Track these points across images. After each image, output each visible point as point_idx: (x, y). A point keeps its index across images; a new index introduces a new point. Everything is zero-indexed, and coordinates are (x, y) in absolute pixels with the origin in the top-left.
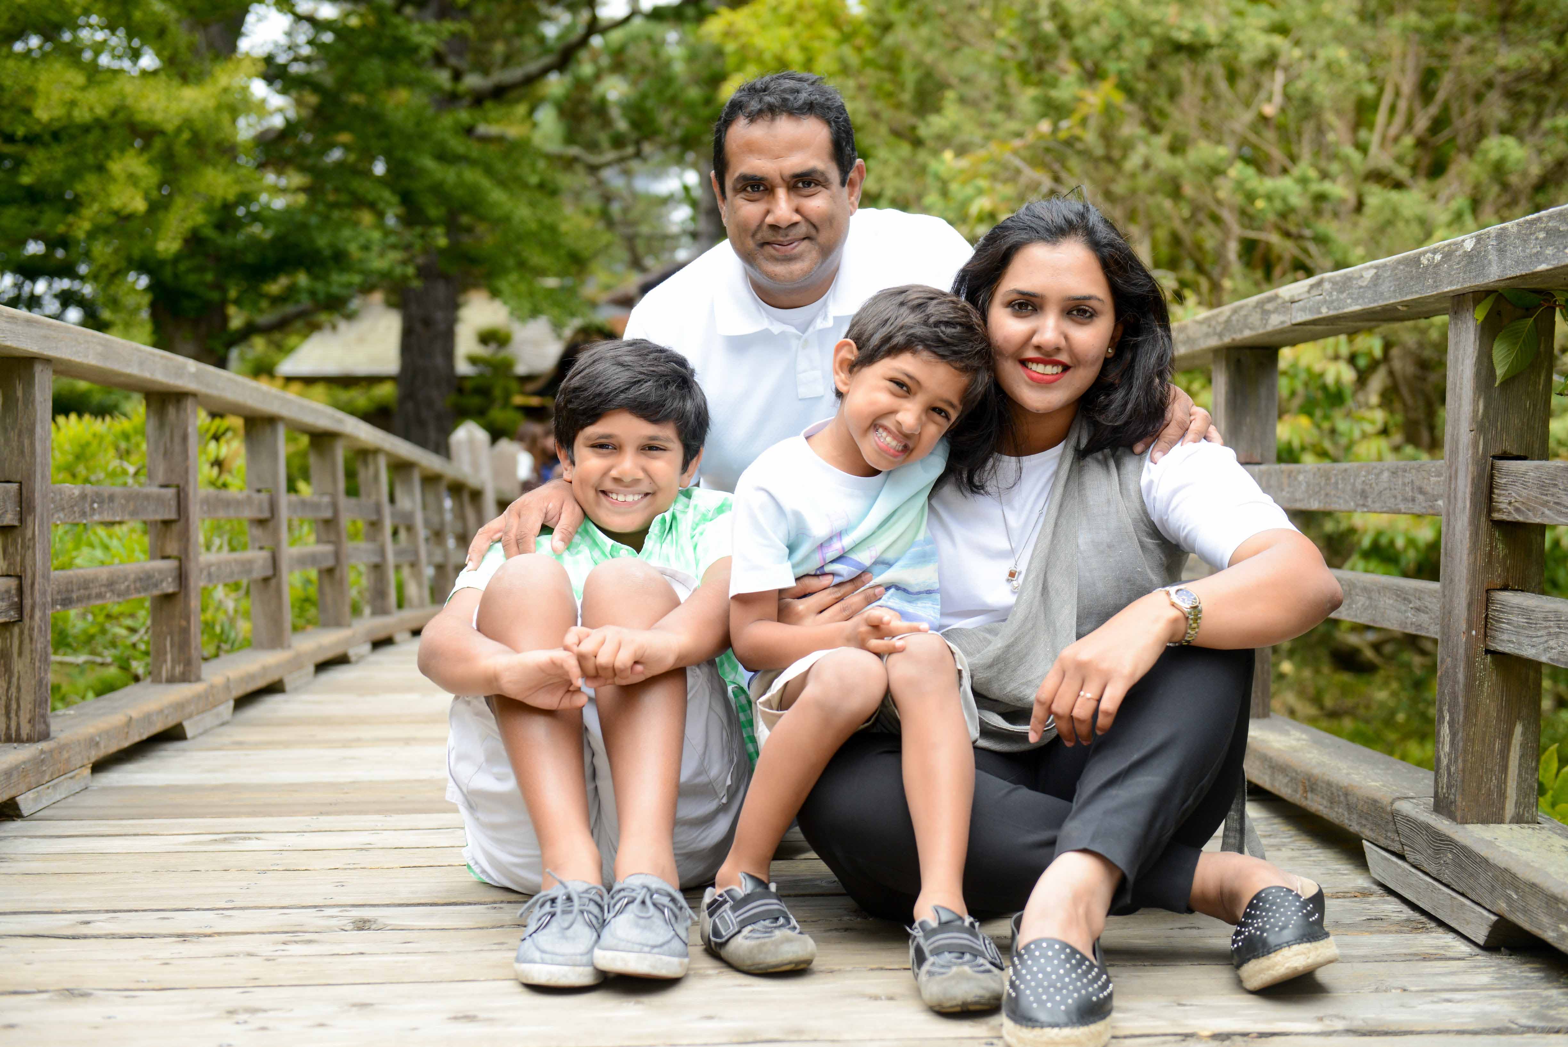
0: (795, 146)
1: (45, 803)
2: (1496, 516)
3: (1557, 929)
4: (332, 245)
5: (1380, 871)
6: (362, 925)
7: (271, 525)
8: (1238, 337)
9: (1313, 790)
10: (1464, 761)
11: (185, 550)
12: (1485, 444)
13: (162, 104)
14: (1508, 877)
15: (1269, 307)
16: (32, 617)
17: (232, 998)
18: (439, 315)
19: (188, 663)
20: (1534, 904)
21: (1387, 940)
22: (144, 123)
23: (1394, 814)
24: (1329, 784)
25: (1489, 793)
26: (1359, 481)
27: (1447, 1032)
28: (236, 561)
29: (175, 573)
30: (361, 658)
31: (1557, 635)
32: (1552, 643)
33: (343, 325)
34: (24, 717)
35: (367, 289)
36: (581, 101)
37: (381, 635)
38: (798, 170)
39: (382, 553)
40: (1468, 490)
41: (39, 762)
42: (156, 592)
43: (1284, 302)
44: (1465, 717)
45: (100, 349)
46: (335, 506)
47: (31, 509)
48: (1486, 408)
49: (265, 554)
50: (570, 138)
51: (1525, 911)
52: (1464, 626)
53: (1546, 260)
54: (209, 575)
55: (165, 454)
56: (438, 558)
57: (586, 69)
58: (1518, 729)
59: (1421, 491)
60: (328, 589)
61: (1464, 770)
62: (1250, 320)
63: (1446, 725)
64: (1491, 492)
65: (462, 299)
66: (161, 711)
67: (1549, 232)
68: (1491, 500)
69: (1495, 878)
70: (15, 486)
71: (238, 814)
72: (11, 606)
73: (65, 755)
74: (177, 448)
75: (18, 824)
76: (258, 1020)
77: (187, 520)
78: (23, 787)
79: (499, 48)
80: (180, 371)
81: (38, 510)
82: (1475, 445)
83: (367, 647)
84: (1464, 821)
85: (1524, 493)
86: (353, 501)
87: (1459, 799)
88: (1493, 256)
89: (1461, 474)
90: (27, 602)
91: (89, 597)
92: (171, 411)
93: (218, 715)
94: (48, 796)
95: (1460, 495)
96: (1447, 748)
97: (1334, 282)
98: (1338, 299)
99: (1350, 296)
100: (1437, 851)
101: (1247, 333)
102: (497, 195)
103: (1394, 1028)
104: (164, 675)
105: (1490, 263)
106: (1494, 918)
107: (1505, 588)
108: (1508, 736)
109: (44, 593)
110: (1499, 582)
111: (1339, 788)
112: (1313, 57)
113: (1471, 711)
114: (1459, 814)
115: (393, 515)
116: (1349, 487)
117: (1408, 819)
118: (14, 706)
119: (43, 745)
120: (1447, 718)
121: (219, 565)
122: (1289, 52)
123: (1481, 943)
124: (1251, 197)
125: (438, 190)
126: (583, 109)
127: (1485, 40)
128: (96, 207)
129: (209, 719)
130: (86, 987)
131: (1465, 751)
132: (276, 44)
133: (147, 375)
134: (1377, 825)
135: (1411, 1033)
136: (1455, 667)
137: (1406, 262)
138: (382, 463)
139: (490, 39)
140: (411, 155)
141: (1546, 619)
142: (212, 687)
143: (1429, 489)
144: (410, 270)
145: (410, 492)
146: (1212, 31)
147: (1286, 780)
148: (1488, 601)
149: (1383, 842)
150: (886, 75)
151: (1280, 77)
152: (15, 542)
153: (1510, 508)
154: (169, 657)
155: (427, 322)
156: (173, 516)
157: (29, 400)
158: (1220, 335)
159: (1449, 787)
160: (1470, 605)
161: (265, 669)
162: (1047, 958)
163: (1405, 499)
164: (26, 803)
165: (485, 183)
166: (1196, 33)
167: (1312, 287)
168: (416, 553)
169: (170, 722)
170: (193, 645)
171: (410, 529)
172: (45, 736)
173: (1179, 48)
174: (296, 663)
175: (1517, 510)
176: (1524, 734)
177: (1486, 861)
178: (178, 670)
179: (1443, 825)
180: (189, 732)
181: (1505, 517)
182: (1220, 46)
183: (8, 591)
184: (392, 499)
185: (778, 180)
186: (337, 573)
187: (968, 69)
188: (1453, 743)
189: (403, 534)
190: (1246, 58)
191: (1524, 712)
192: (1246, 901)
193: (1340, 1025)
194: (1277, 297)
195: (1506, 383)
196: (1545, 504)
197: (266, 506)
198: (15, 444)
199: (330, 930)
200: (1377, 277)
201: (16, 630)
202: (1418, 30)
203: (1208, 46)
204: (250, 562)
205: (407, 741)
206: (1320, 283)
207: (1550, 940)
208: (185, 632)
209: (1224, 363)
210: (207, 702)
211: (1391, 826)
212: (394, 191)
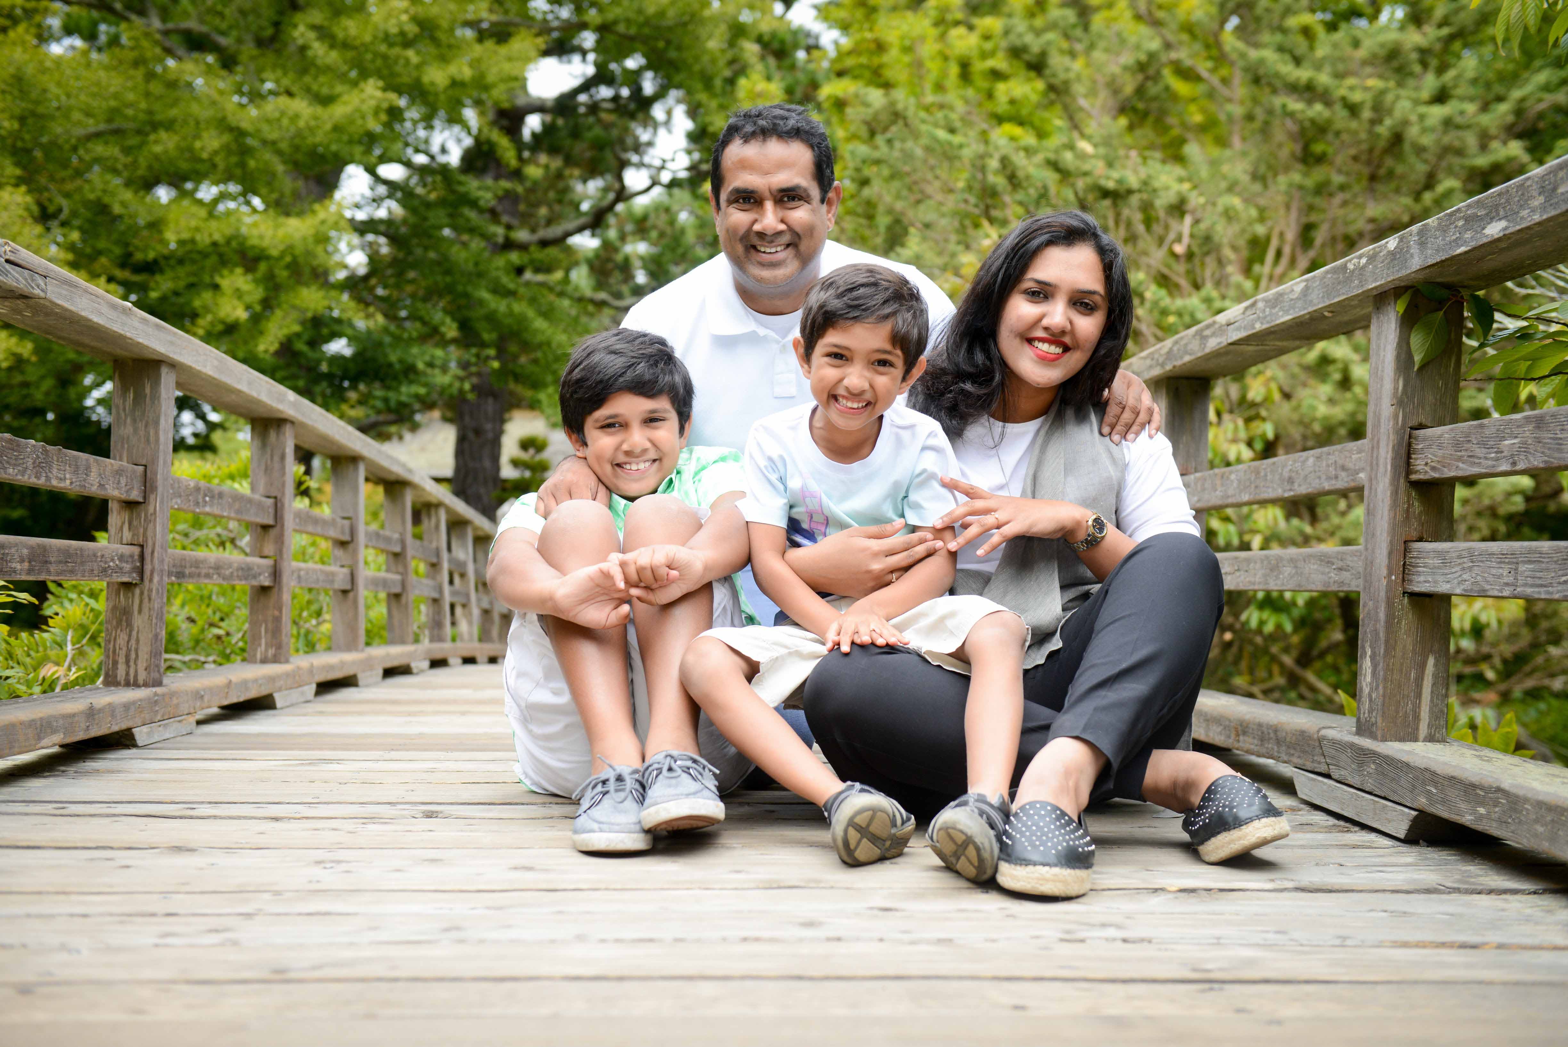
0: (781, 165)
1: (156, 739)
2: (1414, 477)
3: (1474, 812)
4: (401, 361)
5: (1306, 791)
6: (429, 815)
7: (351, 546)
8: (1178, 363)
9: (1244, 733)
10: (1385, 688)
11: (280, 552)
12: (1404, 417)
13: (269, 233)
14: (1427, 775)
15: (1207, 332)
16: (151, 580)
17: (320, 855)
18: (488, 426)
19: (279, 647)
20: (1452, 793)
21: (1320, 836)
22: (253, 247)
23: (1320, 740)
24: (1260, 725)
25: (1406, 715)
26: (1287, 470)
27: (1384, 891)
28: (322, 571)
29: (270, 570)
30: (422, 671)
31: (1470, 569)
32: (1465, 576)
33: (408, 436)
34: (142, 665)
35: (428, 406)
36: (609, 260)
37: (438, 656)
38: (785, 185)
39: (440, 590)
40: (1390, 455)
41: (153, 702)
42: (255, 583)
43: (1221, 326)
44: (1386, 651)
45: (216, 363)
46: (403, 542)
47: (154, 489)
48: (1405, 386)
49: (346, 571)
50: (600, 285)
51: (1444, 802)
52: (1385, 572)
53: (1465, 243)
54: (299, 577)
55: (266, 470)
56: (485, 605)
57: (612, 234)
58: (1431, 661)
59: (1343, 468)
60: (395, 612)
61: (1384, 696)
62: (1190, 347)
63: (1368, 659)
64: (1409, 457)
65: (507, 416)
66: (255, 681)
67: (1467, 219)
68: (1408, 464)
69: (1416, 778)
70: (141, 468)
71: (320, 749)
72: (134, 569)
73: (175, 701)
74: (276, 465)
75: (133, 751)
76: (344, 867)
77: (283, 526)
78: (139, 721)
79: (543, 211)
80: (281, 399)
81: (160, 489)
82: (1396, 417)
83: (426, 664)
84: (1384, 739)
85: (1440, 453)
86: (418, 542)
87: (1379, 720)
88: (1415, 250)
89: (1383, 444)
90: (148, 568)
91: (199, 575)
92: (273, 435)
93: (302, 693)
94: (159, 733)
95: (1381, 461)
96: (1369, 679)
97: (1266, 301)
98: (1271, 314)
99: (1281, 309)
100: (1361, 764)
101: (1187, 358)
102: (540, 324)
103: (1336, 887)
104: (259, 656)
105: (1412, 256)
106: (1414, 813)
107: (1420, 540)
108: (1423, 666)
109: (162, 561)
110: (1415, 535)
111: (1269, 727)
112: (1214, 204)
113: (1390, 647)
114: (1379, 734)
115: (450, 561)
116: (1277, 477)
117: (1334, 742)
118: (133, 656)
119: (158, 690)
120: (1369, 653)
121: (307, 571)
122: (1196, 200)
123: (1402, 835)
124: (1165, 312)
125: (491, 318)
126: (610, 266)
127: (1355, 196)
128: (209, 317)
129: (295, 695)
130: (191, 845)
131: (1385, 679)
132: (363, 196)
133: (254, 394)
134: (1304, 752)
135: (1352, 891)
136: (1376, 608)
137: (1334, 271)
138: (443, 517)
139: (537, 205)
140: (470, 289)
141: (1460, 557)
142: (299, 668)
143: (1350, 465)
144: (467, 386)
145: (464, 546)
146: (1133, 181)
147: (1219, 729)
148: (1406, 551)
149: (1309, 766)
150: (863, 221)
151: (1188, 220)
152: (139, 516)
153: (1427, 469)
154: (263, 641)
155: (478, 432)
156: (270, 522)
157: (155, 396)
158: (1162, 365)
159: (1371, 711)
160: (1390, 554)
161: (343, 664)
162: (1040, 816)
163: (1329, 478)
164: (141, 734)
165: (531, 313)
166: (1120, 182)
167: (1246, 308)
168: (468, 596)
169: (263, 691)
170: (284, 632)
171: (463, 575)
172: (159, 683)
173: (1106, 194)
174: (368, 664)
175: (1433, 469)
176: (1436, 665)
177: (1408, 765)
178: (271, 652)
179: (1366, 743)
180: (279, 704)
181: (1422, 477)
182: (1140, 191)
183: (132, 556)
184: (449, 549)
185: (767, 194)
186: (404, 599)
187: (931, 217)
188: (1374, 673)
189: (457, 580)
190: (1161, 202)
191: (1436, 647)
192: (1204, 789)
193: (1290, 885)
194: (1214, 323)
195: (1422, 368)
196: (1460, 459)
197: (347, 531)
198: (142, 433)
199: (404, 817)
200: (1307, 288)
201: (137, 591)
202: (1301, 188)
203: (1130, 192)
204: (333, 574)
205: (463, 713)
206: (1254, 304)
207: (1468, 824)
208: (278, 620)
209: (1164, 391)
210: (295, 681)
211: (1318, 750)
212: (454, 319)
